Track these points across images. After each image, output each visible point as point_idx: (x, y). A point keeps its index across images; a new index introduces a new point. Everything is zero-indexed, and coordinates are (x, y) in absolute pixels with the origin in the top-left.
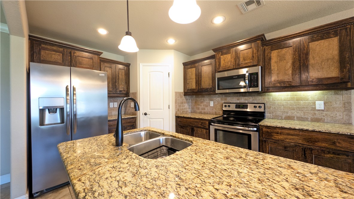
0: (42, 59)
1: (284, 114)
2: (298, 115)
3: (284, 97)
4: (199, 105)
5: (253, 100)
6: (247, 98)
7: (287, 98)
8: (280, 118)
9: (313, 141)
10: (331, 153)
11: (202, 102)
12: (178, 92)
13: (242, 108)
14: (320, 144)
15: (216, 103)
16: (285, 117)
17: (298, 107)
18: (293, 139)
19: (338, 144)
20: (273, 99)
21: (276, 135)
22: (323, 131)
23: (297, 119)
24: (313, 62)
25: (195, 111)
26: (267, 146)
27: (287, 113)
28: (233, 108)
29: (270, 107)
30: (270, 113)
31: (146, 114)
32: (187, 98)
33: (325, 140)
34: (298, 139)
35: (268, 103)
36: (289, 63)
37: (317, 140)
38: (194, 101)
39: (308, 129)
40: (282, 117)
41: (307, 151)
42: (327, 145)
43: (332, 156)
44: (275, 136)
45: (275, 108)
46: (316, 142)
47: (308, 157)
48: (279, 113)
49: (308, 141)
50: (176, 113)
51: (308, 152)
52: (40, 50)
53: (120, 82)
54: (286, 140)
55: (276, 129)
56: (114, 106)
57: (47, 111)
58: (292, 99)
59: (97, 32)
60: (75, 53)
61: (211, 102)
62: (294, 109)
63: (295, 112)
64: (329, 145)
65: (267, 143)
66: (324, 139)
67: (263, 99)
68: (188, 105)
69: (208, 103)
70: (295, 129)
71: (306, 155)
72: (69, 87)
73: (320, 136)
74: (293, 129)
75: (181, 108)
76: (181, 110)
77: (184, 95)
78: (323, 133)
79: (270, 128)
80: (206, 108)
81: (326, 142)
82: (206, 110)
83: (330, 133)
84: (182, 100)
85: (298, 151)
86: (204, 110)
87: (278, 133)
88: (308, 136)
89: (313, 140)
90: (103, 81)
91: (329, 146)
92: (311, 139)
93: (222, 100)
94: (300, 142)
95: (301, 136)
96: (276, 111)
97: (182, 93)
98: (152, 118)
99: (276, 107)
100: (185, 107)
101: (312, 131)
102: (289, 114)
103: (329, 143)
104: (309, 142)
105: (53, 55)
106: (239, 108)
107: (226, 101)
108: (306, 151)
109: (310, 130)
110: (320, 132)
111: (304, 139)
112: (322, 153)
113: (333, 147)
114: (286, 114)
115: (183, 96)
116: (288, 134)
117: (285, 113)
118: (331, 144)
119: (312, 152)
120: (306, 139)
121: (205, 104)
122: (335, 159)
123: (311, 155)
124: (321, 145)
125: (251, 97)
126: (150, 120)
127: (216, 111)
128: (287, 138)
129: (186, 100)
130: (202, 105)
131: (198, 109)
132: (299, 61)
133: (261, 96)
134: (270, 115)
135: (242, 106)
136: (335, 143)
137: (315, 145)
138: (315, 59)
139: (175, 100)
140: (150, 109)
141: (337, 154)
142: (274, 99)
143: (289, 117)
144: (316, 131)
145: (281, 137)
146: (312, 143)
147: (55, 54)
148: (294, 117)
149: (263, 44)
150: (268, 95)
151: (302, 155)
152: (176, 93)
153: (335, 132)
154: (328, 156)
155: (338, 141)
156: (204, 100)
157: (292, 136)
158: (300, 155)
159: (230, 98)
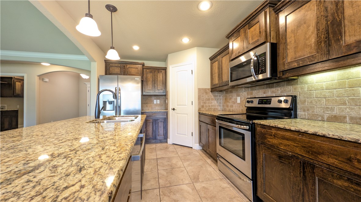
0: (110, 72)
1: (327, 112)
2: (353, 114)
3: (327, 84)
4: (228, 102)
5: (282, 92)
6: (274, 89)
7: (332, 85)
8: (320, 119)
9: (315, 152)
10: (343, 178)
11: (230, 99)
12: (202, 89)
13: (266, 103)
14: (325, 158)
15: (243, 99)
16: (329, 117)
17: (353, 99)
18: (289, 145)
19: (356, 163)
20: (308, 88)
21: (269, 137)
22: (329, 135)
23: (351, 121)
24: (351, 11)
25: (225, 109)
26: (261, 152)
27: (332, 109)
28: (255, 104)
29: (305, 101)
30: (304, 111)
31: (174, 109)
32: (216, 94)
33: (334, 153)
34: (295, 146)
35: (301, 95)
36: (311, 27)
37: (321, 151)
38: (225, 98)
39: (308, 131)
40: (323, 117)
41: (307, 168)
42: (336, 162)
43: (346, 184)
44: (269, 139)
45: (311, 102)
46: (319, 154)
47: (308, 179)
48: (318, 111)
49: (308, 150)
50: (199, 109)
51: (308, 170)
52: (110, 67)
53: (158, 83)
54: (281, 147)
55: (271, 130)
56: (157, 103)
57: (108, 103)
58: (341, 85)
59: (132, 49)
60: (127, 66)
61: (238, 98)
62: (345, 104)
63: (346, 109)
64: (340, 163)
65: (260, 148)
66: (331, 150)
67: (295, 89)
68: (217, 102)
69: (236, 99)
70: (290, 130)
71: (306, 174)
72: (117, 88)
73: (326, 145)
74: (288, 130)
75: (207, 104)
76: (206, 107)
77: (211, 91)
78: (334, 140)
79: (265, 128)
80: (234, 105)
81: (335, 157)
82: (234, 107)
83: (341, 140)
84: (208, 97)
85: (294, 165)
86: (232, 108)
87: (271, 135)
88: (307, 143)
89: (314, 150)
90: (138, 83)
91: (340, 165)
92: (311, 147)
93: (248, 94)
94: (298, 151)
95: (299, 142)
96: (314, 107)
97: (208, 89)
98: (179, 113)
99: (313, 101)
100: (213, 104)
101: (312, 134)
102: (336, 112)
103: (340, 159)
104: (309, 152)
105: (116, 70)
106: (262, 103)
107: (252, 95)
108: (305, 168)
109: (309, 133)
110: (324, 136)
111: (303, 147)
112: (329, 175)
113: (348, 168)
114: (329, 112)
115: (209, 93)
116: (284, 138)
117: (329, 110)
118: (344, 162)
119: (314, 171)
120: (305, 147)
121: (233, 100)
122: (351, 191)
123: (313, 176)
124: (327, 161)
125: (279, 89)
126: (178, 115)
127: (243, 109)
128: (281, 143)
129: (214, 97)
130: (231, 101)
131: (228, 106)
132: (325, 19)
133: (292, 85)
134: (304, 113)
135: (265, 101)
136: (350, 161)
137: (318, 159)
138: (354, 6)
139: (198, 96)
140: (177, 105)
141: (356, 184)
142: (310, 88)
143: (335, 116)
144: (319, 135)
145: (275, 141)
146: (313, 155)
147: (116, 69)
148: (345, 117)
149: (275, 10)
150: (302, 83)
151: (300, 174)
152: (199, 90)
153: (349, 140)
154: (340, 183)
155: (357, 157)
156: (232, 96)
157: (287, 141)
158: (297, 173)
159: (256, 91)
